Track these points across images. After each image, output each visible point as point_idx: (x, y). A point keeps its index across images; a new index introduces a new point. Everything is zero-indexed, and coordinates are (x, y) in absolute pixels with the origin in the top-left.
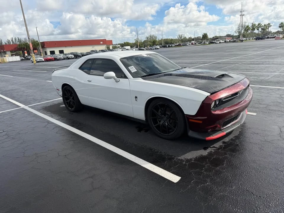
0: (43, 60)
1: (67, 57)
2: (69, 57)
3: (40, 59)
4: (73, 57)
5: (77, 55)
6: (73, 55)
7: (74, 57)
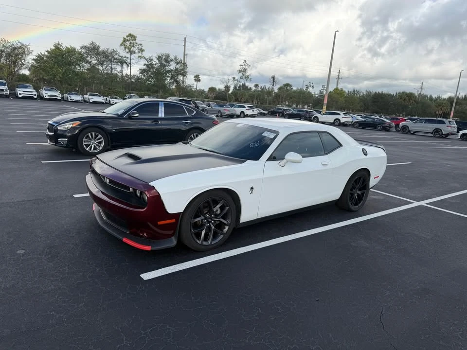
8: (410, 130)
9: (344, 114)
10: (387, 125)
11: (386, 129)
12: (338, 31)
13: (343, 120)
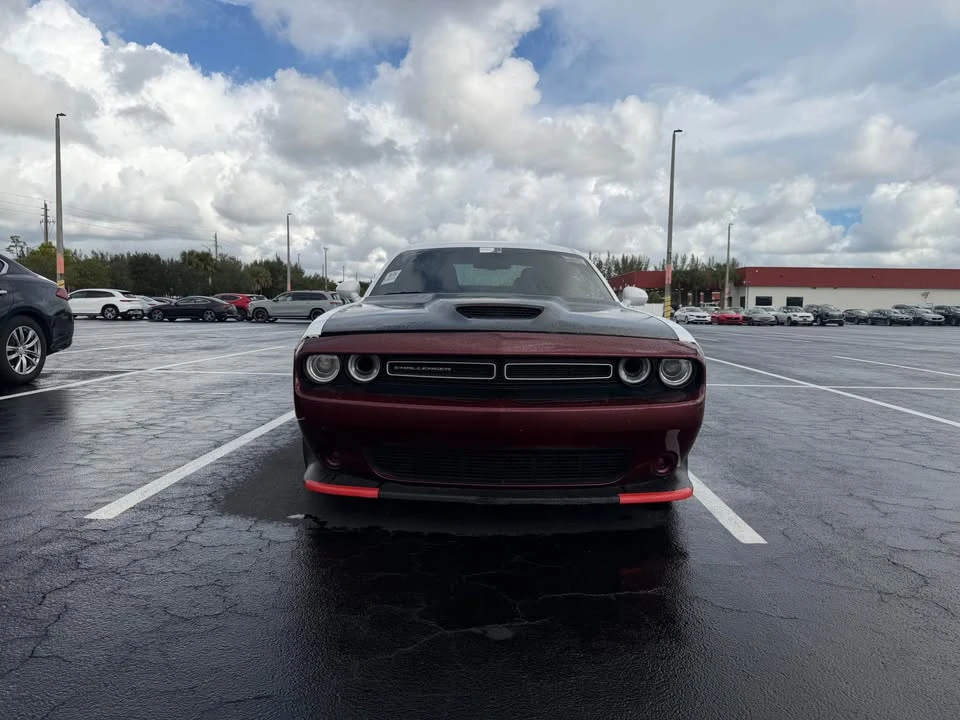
0: (709, 319)
1: (789, 318)
2: (794, 318)
3: (698, 314)
4: (812, 318)
5: (827, 315)
6: (809, 314)
7: (815, 321)
8: (270, 314)
9: (123, 294)
10: (222, 309)
11: (221, 317)
12: (62, 115)
13: (123, 307)
